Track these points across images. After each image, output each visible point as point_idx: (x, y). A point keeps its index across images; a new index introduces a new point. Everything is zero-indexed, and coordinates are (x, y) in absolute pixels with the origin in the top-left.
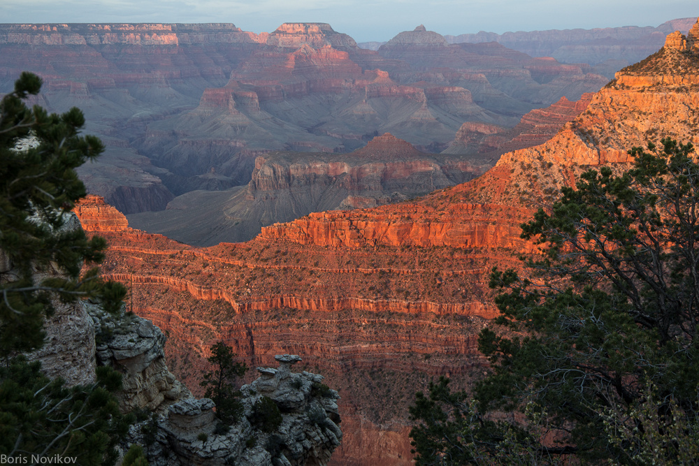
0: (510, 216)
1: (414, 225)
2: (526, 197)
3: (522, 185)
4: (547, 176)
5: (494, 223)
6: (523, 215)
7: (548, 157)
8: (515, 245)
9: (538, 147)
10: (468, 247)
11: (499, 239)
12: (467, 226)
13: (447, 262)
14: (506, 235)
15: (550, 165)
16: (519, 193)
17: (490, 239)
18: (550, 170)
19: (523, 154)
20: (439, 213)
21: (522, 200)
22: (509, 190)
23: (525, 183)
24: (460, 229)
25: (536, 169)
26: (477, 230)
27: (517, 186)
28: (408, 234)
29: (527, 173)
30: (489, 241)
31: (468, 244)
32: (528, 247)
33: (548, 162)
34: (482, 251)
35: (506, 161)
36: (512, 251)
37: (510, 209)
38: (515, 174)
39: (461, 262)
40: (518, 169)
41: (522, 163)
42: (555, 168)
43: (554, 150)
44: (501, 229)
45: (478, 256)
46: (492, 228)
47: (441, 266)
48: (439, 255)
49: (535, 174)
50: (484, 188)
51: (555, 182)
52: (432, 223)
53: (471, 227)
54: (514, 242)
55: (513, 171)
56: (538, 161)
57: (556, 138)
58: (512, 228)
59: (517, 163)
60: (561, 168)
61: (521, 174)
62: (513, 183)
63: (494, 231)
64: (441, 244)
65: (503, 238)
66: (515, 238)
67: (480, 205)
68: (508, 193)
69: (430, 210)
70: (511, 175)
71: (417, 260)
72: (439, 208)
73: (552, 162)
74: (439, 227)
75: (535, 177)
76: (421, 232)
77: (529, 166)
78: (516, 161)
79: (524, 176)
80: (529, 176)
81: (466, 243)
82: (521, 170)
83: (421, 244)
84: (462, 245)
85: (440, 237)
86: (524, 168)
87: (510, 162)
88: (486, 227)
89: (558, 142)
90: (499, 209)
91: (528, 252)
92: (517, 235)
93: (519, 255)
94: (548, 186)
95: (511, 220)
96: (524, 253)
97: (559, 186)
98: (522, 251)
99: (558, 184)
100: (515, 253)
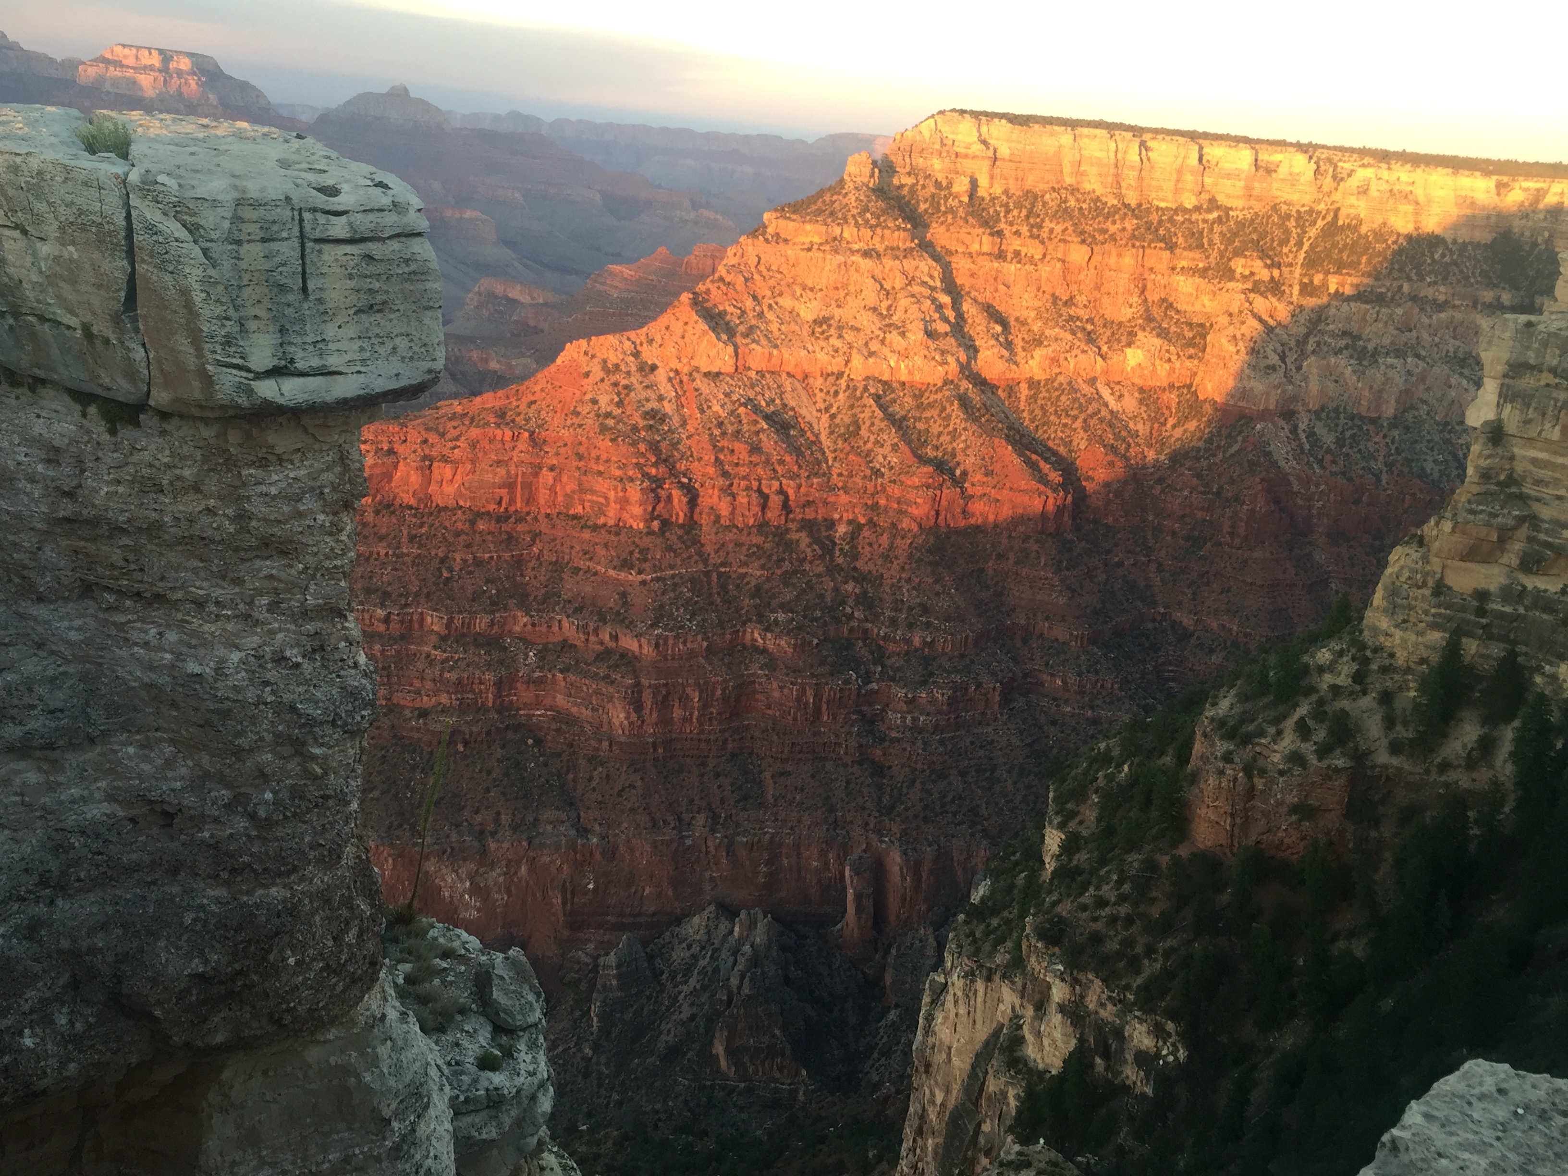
0: (580, 457)
1: (401, 465)
2: (611, 422)
3: (604, 401)
4: (647, 387)
5: (552, 469)
6: (604, 457)
7: (650, 355)
8: (588, 509)
9: (632, 334)
10: (502, 510)
11: (560, 499)
12: (501, 471)
13: (463, 537)
14: (573, 492)
15: (654, 368)
16: (598, 416)
17: (543, 496)
18: (652, 377)
19: (606, 344)
20: (450, 444)
21: (604, 429)
22: (578, 409)
23: (608, 398)
24: (489, 477)
25: (628, 373)
26: (519, 479)
27: (594, 402)
28: (390, 481)
29: (613, 379)
30: (542, 502)
31: (504, 505)
32: (611, 514)
33: (650, 362)
34: (529, 518)
35: (576, 356)
36: (583, 522)
37: (580, 444)
38: (591, 380)
39: (490, 538)
40: (597, 372)
41: (605, 361)
42: (661, 376)
43: (660, 341)
44: (565, 479)
45: (520, 528)
46: (547, 477)
47: (450, 544)
48: (447, 524)
49: (624, 382)
50: (535, 402)
51: (661, 398)
52: (435, 464)
53: (508, 473)
54: (587, 504)
55: (587, 375)
56: (632, 359)
57: (664, 319)
58: (584, 478)
59: (595, 360)
60: (672, 375)
61: (602, 380)
62: (588, 397)
63: (551, 482)
64: (451, 503)
65: (566, 495)
66: (589, 497)
67: (527, 434)
68: (579, 414)
69: (433, 438)
70: (585, 382)
71: (405, 532)
72: (449, 436)
73: (657, 362)
74: (448, 471)
75: (626, 387)
76: (415, 479)
77: (617, 366)
78: (593, 357)
79: (606, 385)
80: (616, 384)
81: (500, 503)
82: (602, 374)
83: (413, 502)
84: (492, 507)
85: (450, 490)
86: (607, 371)
87: (583, 359)
88: (536, 475)
89: (667, 328)
90: (561, 444)
91: (611, 522)
92: (593, 492)
93: (596, 528)
94: (648, 406)
95: (582, 463)
96: (605, 525)
97: (668, 408)
98: (601, 521)
99: (665, 403)
100: (589, 523)
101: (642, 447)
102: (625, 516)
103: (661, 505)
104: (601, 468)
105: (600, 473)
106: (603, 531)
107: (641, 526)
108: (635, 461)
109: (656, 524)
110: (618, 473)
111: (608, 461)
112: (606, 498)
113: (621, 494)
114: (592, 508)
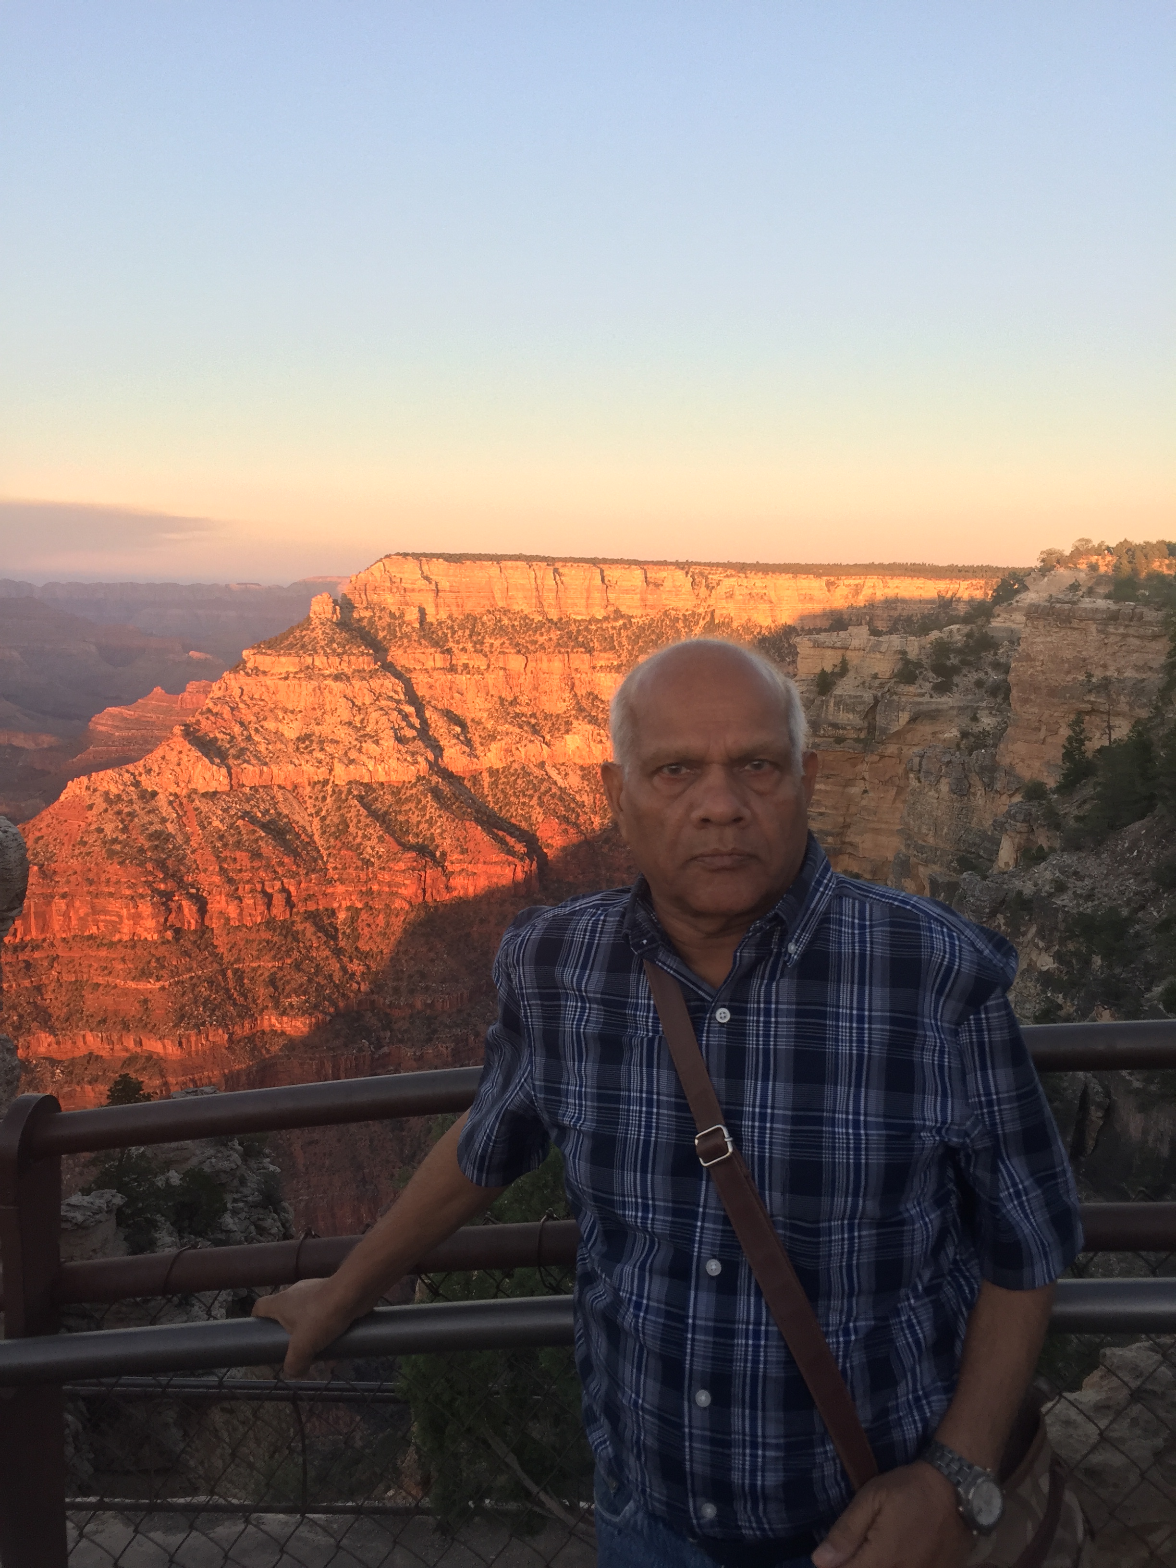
0: (91, 882)
2: (118, 847)
3: (109, 828)
4: (149, 812)
5: (64, 896)
6: (114, 879)
7: (149, 783)
8: (102, 928)
9: (131, 767)
10: (17, 940)
11: (74, 922)
14: (87, 915)
15: (154, 794)
16: (105, 843)
17: (57, 923)
18: (154, 803)
19: (106, 778)
21: (111, 854)
22: (85, 839)
23: (113, 825)
25: (131, 802)
26: (32, 910)
27: (100, 830)
29: (116, 808)
30: (57, 927)
31: (19, 936)
32: (126, 930)
33: (150, 790)
34: (45, 945)
35: (78, 792)
36: (99, 941)
37: (90, 870)
38: (94, 811)
40: (100, 804)
41: (107, 793)
42: (162, 800)
44: (77, 904)
45: (37, 955)
46: (60, 904)
49: (126, 810)
51: (164, 820)
54: (101, 924)
55: (91, 807)
56: (133, 789)
57: (159, 752)
58: (96, 901)
59: (98, 794)
60: (172, 799)
61: (106, 811)
62: (93, 827)
63: (64, 908)
65: (81, 919)
66: (102, 917)
67: (36, 868)
68: (86, 843)
70: (89, 814)
73: (156, 789)
75: (129, 814)
77: (119, 797)
78: (95, 790)
79: (110, 815)
80: (119, 813)
82: (104, 806)
86: (110, 802)
87: (84, 793)
88: (49, 904)
89: (163, 758)
90: (70, 872)
91: (126, 938)
92: (106, 912)
93: (112, 945)
94: (153, 829)
95: (92, 889)
96: (120, 941)
97: (171, 828)
98: (117, 937)
99: (168, 825)
100: (105, 941)
101: (150, 866)
102: (139, 930)
103: (173, 915)
104: (112, 890)
105: (111, 895)
106: (119, 946)
107: (156, 936)
108: (143, 879)
109: (169, 934)
110: (128, 892)
111: (118, 882)
112: (120, 917)
113: (133, 911)
114: (106, 927)
